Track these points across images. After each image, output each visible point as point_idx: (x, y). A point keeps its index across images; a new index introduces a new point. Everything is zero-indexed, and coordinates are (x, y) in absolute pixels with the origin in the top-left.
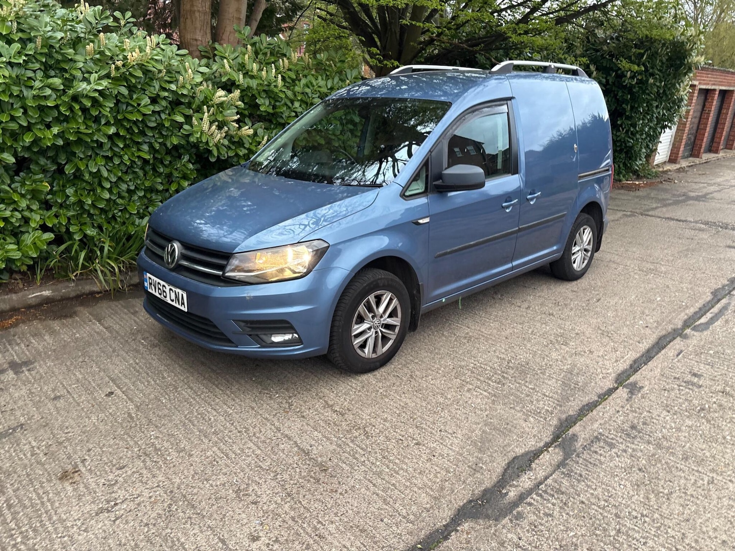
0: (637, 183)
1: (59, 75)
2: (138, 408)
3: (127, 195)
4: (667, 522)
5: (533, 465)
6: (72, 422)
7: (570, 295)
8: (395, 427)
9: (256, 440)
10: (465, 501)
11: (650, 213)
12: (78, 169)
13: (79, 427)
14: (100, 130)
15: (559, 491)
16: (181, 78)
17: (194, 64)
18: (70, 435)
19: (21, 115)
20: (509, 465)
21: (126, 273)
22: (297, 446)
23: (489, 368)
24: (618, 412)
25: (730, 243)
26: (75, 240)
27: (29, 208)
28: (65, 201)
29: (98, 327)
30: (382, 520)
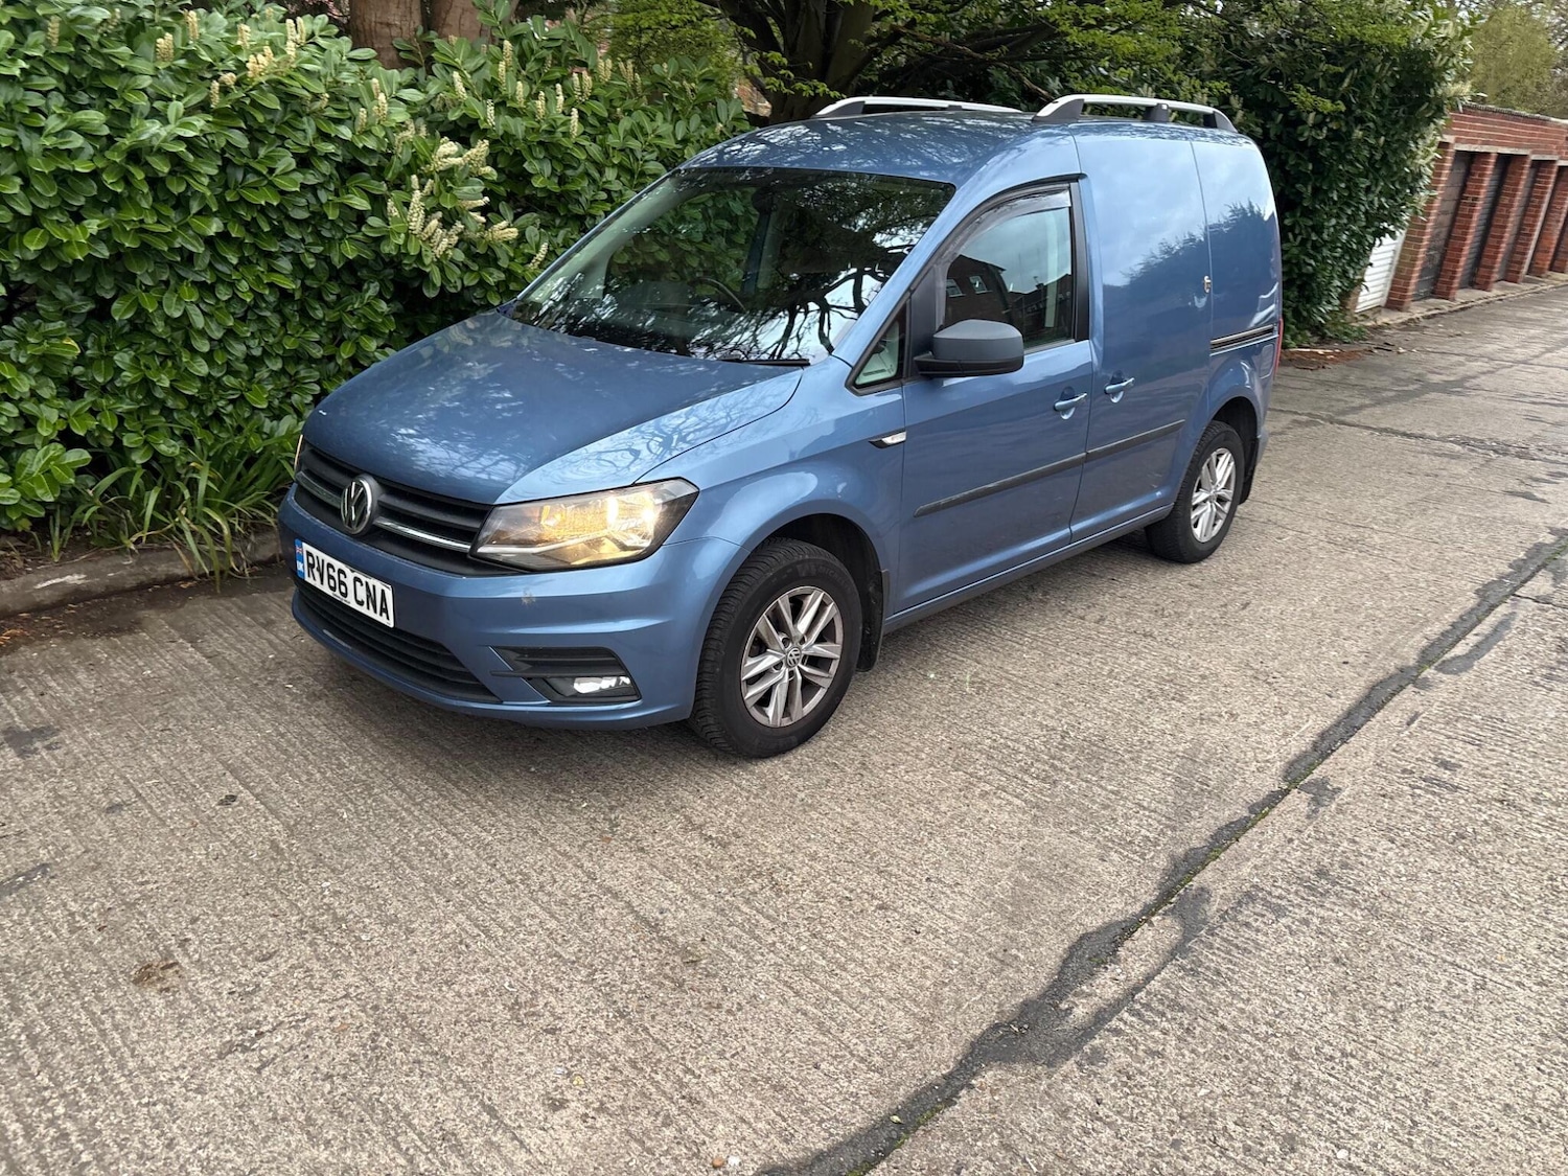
0: (1321, 352)
1: (97, 102)
2: (291, 830)
3: (244, 367)
4: (1393, 1067)
5: (1122, 952)
6: (153, 862)
7: (1187, 593)
8: (834, 872)
9: (546, 899)
10: (985, 1027)
11: (1349, 418)
12: (141, 311)
13: (168, 870)
14: (186, 226)
15: (1175, 1006)
16: (362, 113)
17: (389, 82)
18: (149, 887)
19: (17, 190)
20: (1072, 951)
21: (246, 538)
22: (633, 911)
23: (1023, 749)
24: (1291, 841)
25: (1513, 485)
26: (135, 465)
27: (33, 393)
28: (112, 380)
29: (191, 654)
30: (817, 1067)
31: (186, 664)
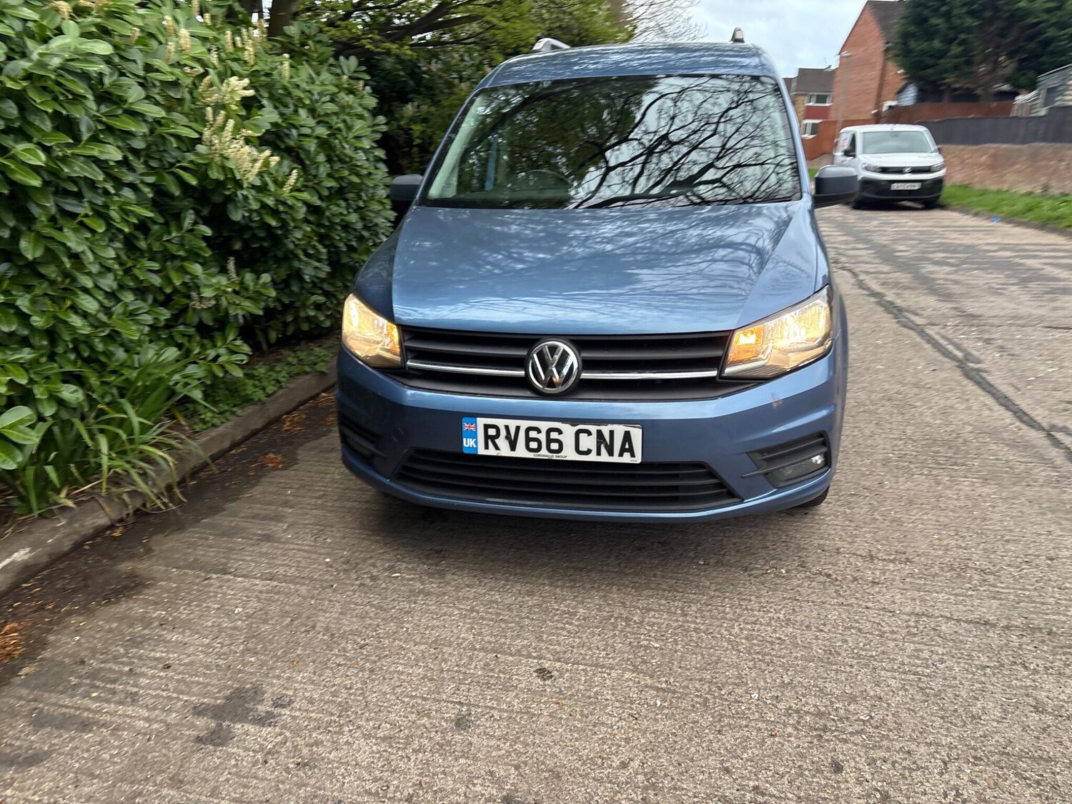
31: (261, 592)
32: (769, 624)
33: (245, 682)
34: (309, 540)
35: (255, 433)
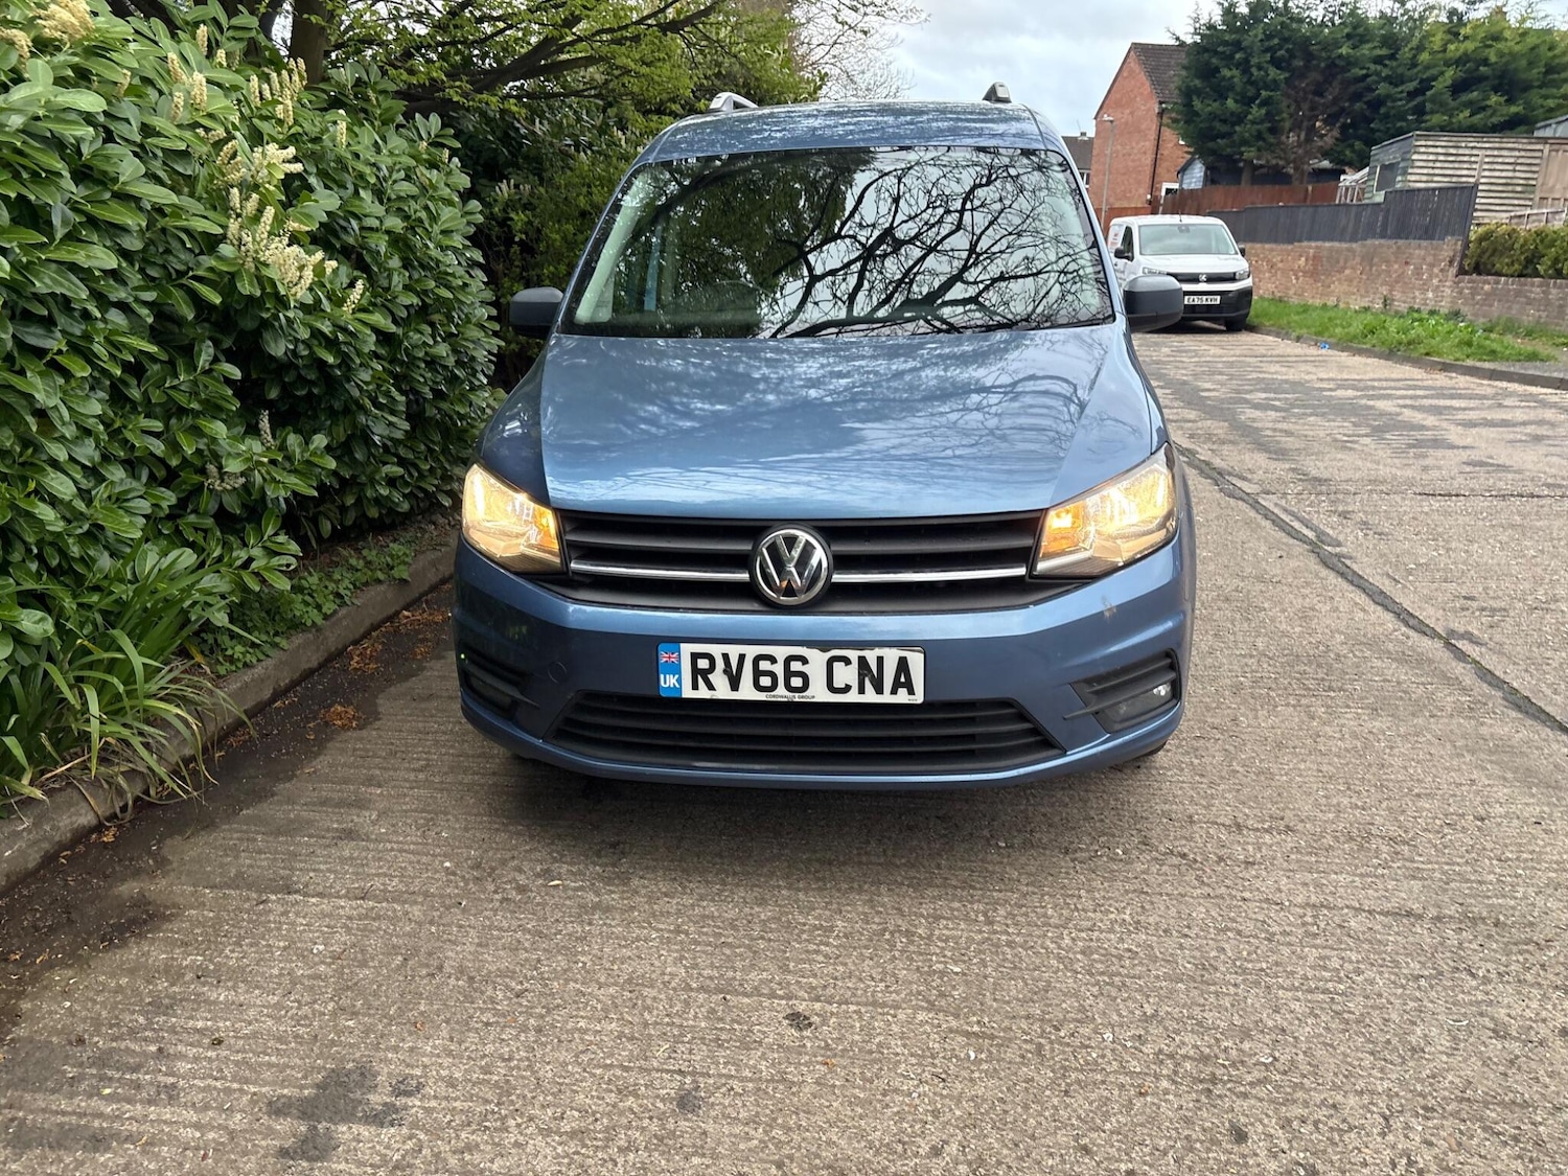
31: (350, 918)
32: (1111, 930)
33: (343, 1059)
34: (415, 836)
35: (308, 674)
